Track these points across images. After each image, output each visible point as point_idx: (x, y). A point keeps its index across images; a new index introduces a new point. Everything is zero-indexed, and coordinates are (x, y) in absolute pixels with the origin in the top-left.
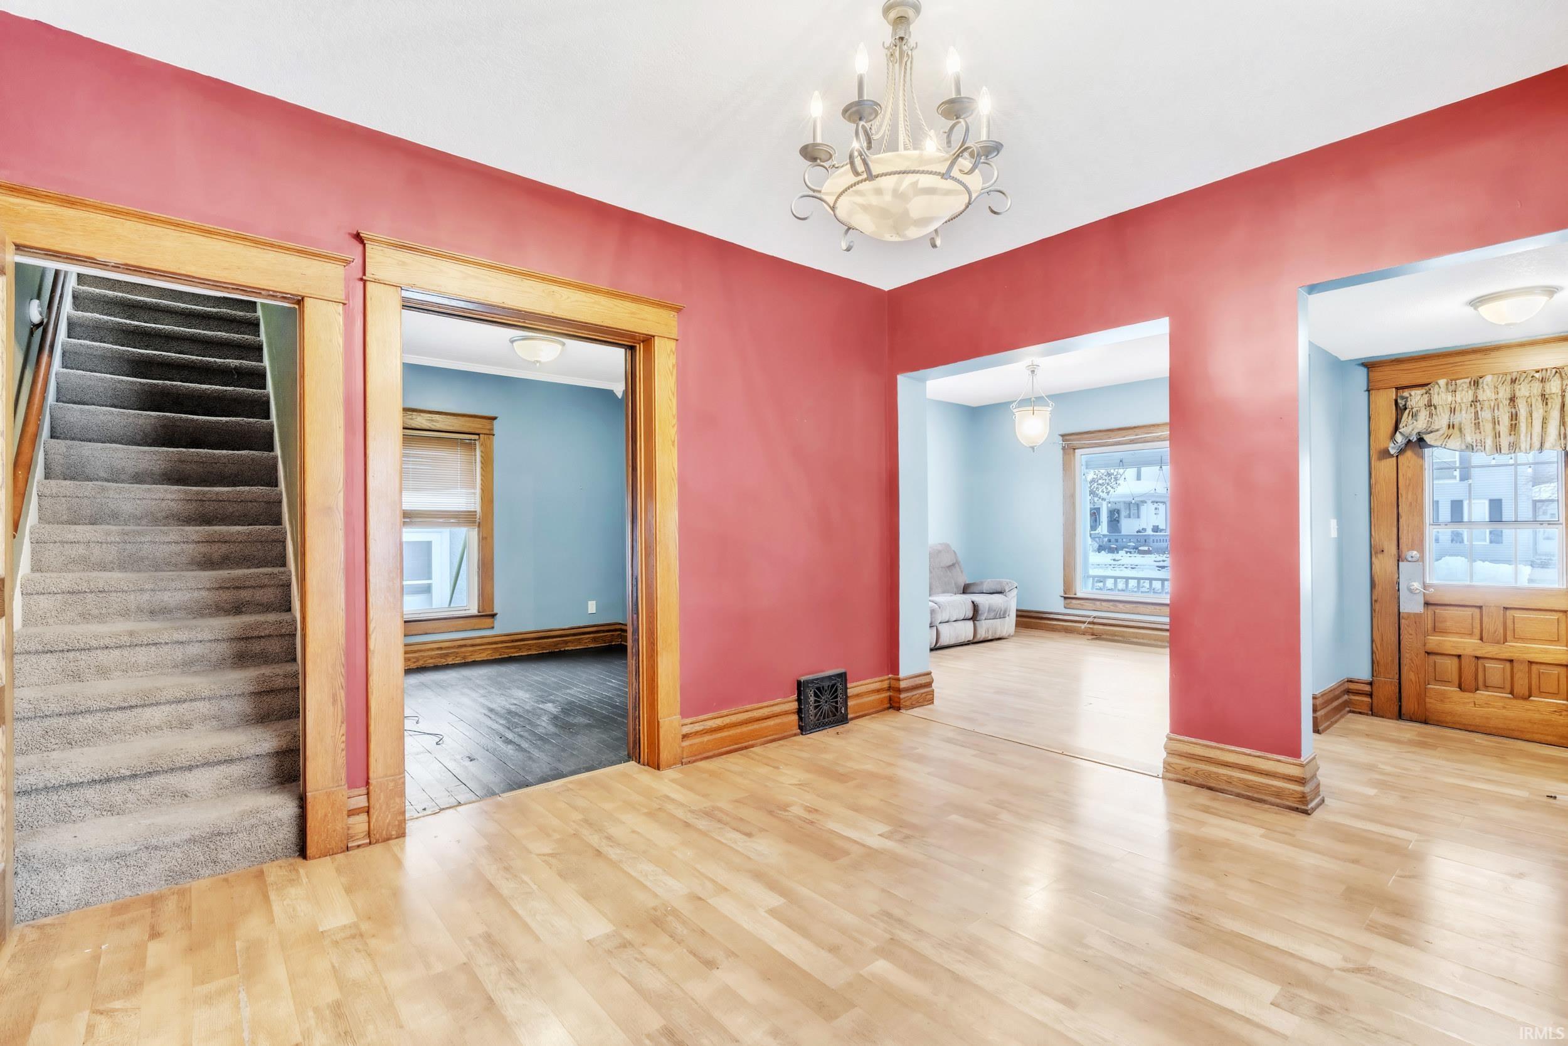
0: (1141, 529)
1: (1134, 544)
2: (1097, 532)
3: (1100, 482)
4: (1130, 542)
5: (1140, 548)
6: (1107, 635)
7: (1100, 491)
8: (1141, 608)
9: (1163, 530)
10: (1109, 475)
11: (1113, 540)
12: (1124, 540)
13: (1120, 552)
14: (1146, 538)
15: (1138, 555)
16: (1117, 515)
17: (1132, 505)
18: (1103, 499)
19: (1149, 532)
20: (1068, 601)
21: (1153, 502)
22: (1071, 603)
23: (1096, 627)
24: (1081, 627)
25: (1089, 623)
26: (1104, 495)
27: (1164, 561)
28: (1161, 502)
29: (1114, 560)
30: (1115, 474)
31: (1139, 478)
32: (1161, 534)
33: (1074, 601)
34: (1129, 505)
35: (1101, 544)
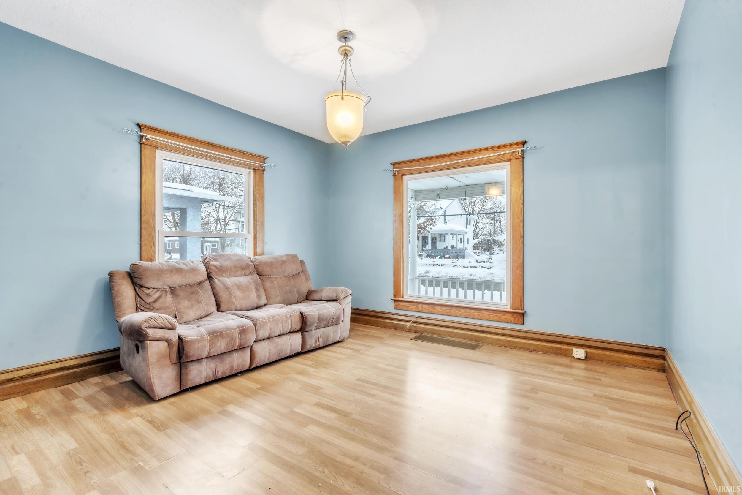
0: (446, 247)
1: (443, 254)
2: (426, 248)
3: (427, 223)
4: (441, 253)
5: (445, 256)
6: (427, 332)
7: (427, 227)
8: (454, 311)
9: (455, 247)
10: (432, 219)
11: (433, 252)
12: (438, 252)
13: (436, 258)
14: (448, 251)
15: (445, 259)
16: (435, 240)
17: (442, 236)
18: (429, 232)
19: (449, 248)
20: (397, 303)
21: (451, 234)
22: (399, 304)
23: (418, 325)
24: (407, 325)
25: (413, 322)
26: (429, 229)
27: (456, 262)
28: (455, 234)
29: (434, 262)
30: (434, 219)
31: (445, 222)
32: (454, 249)
33: (402, 304)
34: (440, 235)
35: (428, 254)
